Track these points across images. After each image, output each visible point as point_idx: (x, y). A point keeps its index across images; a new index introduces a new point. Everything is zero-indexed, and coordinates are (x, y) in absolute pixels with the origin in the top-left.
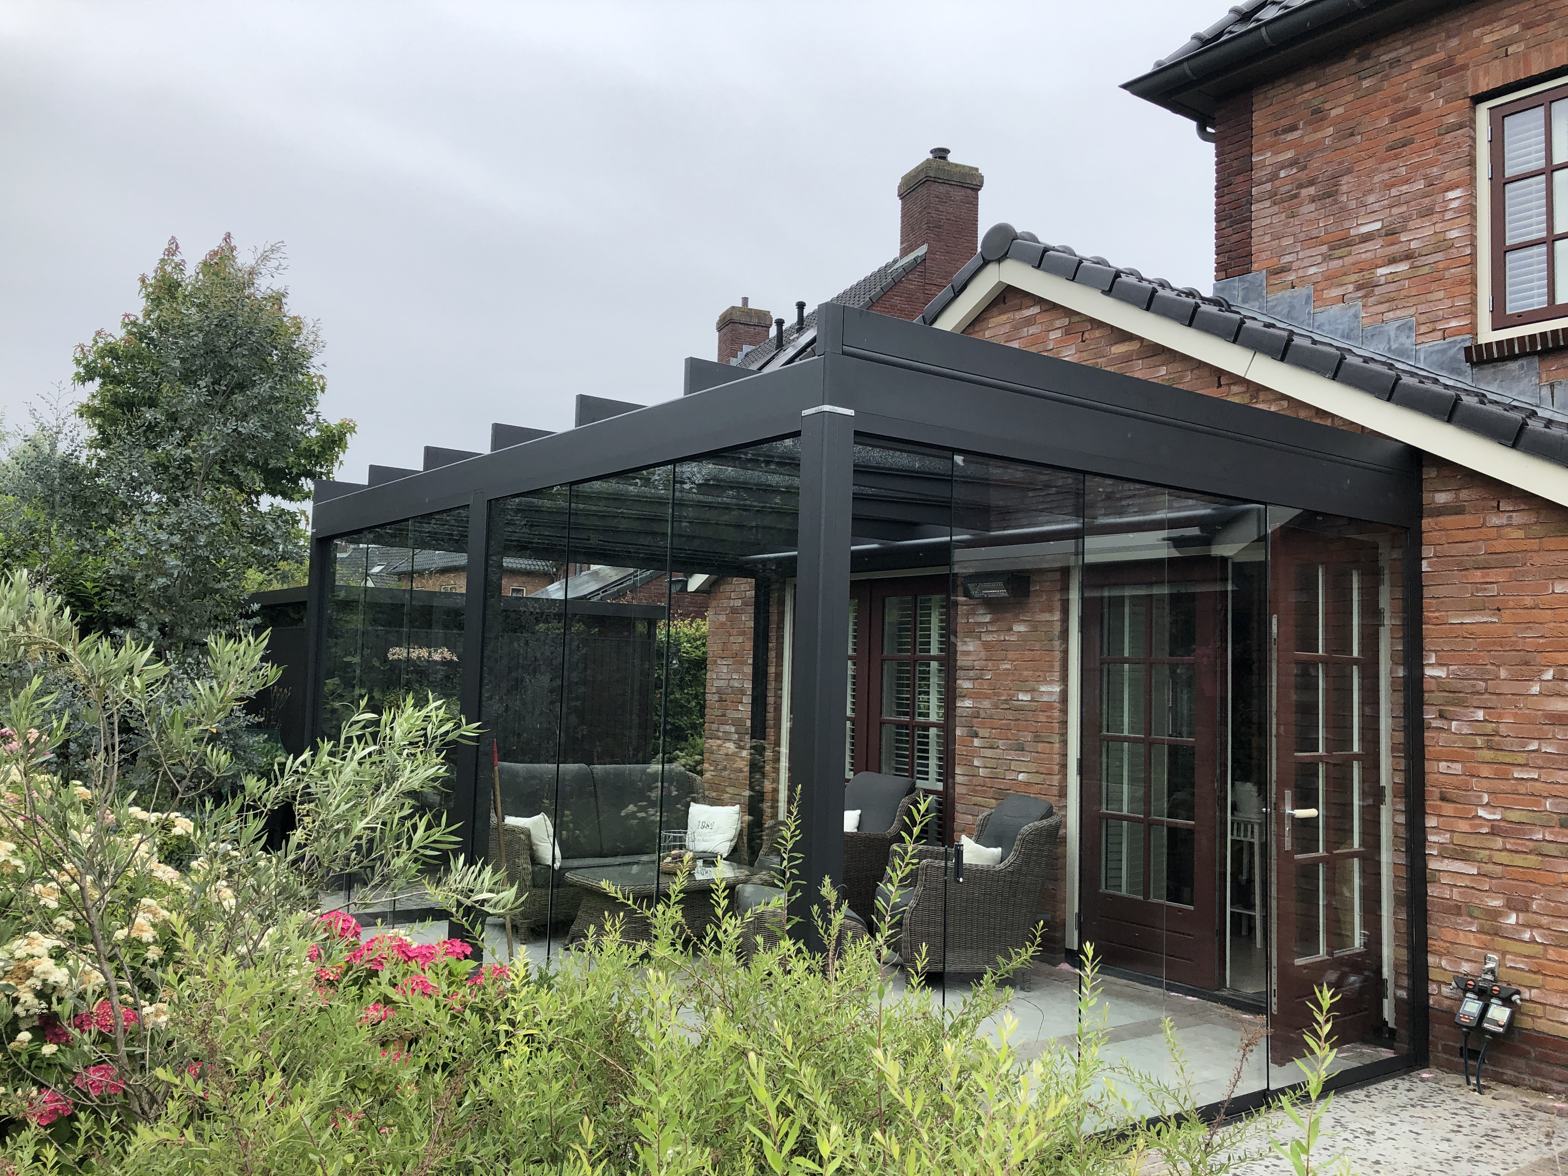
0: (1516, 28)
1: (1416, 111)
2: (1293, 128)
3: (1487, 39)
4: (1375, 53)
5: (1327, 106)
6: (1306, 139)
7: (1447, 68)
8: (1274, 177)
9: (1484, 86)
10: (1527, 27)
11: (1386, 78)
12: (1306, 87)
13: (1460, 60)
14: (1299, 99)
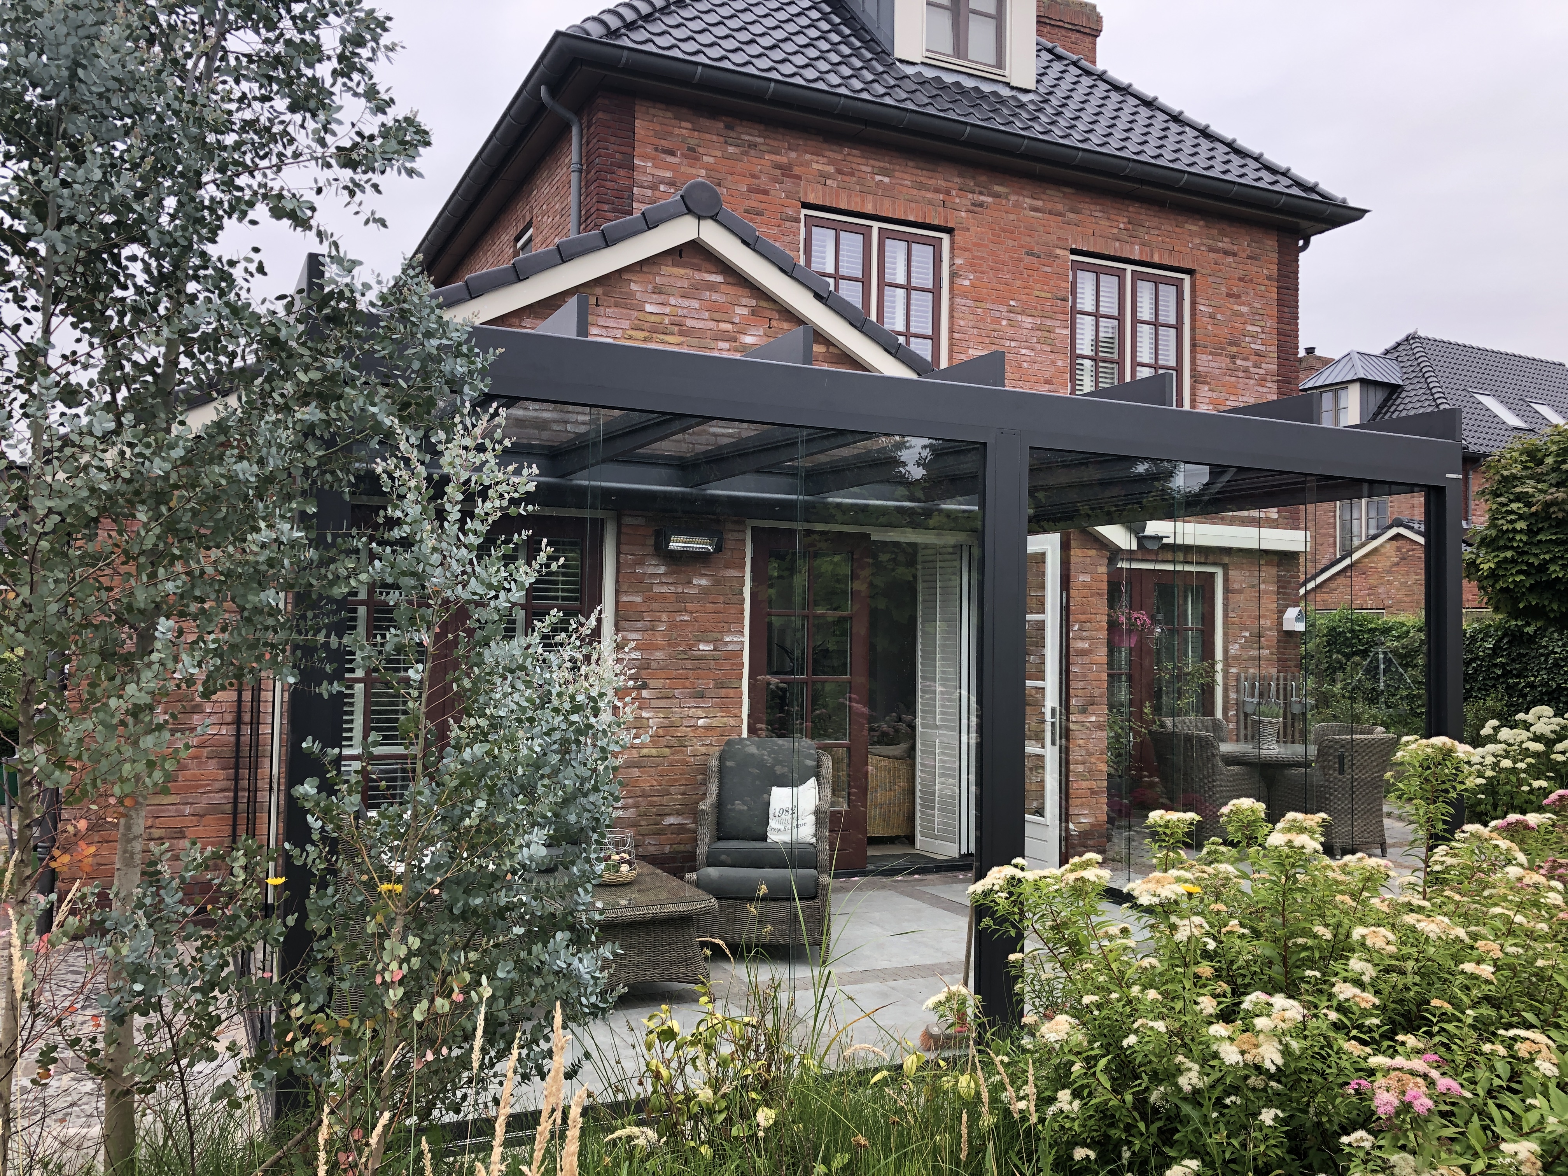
0: (832, 169)
1: (766, 192)
2: (672, 153)
3: (815, 166)
4: (739, 129)
5: (701, 150)
6: (683, 169)
7: (786, 170)
8: (654, 187)
9: (811, 199)
10: (839, 171)
11: (745, 153)
12: (683, 124)
13: (797, 170)
14: (677, 131)
